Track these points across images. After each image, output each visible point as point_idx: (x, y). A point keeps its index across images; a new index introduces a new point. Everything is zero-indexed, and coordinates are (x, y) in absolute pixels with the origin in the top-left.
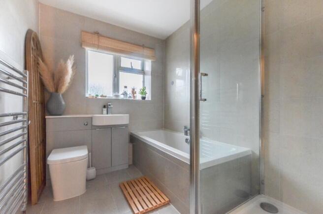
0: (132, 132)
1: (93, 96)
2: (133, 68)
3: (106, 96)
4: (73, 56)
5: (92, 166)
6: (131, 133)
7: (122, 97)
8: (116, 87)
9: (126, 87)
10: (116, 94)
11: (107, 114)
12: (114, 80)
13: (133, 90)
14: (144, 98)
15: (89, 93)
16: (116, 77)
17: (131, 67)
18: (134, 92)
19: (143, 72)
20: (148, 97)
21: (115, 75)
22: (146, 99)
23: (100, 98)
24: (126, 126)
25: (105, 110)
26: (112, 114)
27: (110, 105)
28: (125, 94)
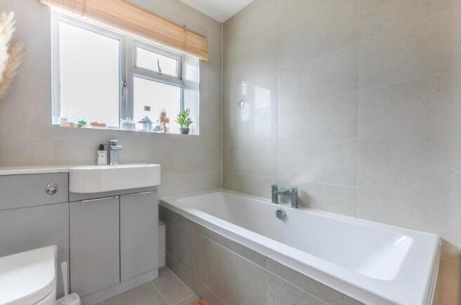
0: (162, 199)
1: (72, 124)
2: (162, 72)
3: (103, 125)
4: (12, 14)
5: (70, 293)
6: (161, 201)
7: (139, 127)
8: (126, 107)
9: (147, 109)
10: (128, 120)
11: (109, 163)
12: (122, 93)
13: (163, 114)
14: (185, 131)
15: (62, 116)
16: (126, 86)
17: (157, 70)
18: (164, 119)
19: (180, 80)
20: (195, 129)
21: (125, 81)
22: (190, 133)
23: (90, 127)
24: (153, 189)
25: (102, 156)
26: (119, 163)
27: (114, 144)
28: (146, 122)
